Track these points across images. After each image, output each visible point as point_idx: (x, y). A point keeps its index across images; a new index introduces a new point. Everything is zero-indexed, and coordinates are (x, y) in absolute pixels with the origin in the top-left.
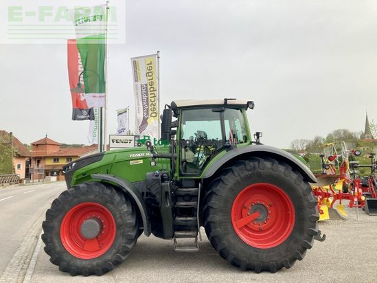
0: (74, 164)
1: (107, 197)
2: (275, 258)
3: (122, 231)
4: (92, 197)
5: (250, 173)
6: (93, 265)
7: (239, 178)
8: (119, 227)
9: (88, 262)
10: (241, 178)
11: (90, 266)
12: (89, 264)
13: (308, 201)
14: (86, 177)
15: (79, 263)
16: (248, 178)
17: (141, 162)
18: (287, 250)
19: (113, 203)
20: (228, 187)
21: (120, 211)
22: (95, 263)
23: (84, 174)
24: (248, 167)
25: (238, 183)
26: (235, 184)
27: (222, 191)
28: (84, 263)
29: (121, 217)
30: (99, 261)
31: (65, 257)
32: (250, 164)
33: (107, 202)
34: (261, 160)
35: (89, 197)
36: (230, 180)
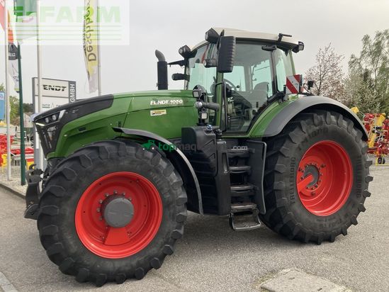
0: (62, 113)
1: (149, 162)
2: (337, 226)
3: (172, 211)
4: (125, 163)
5: (318, 128)
6: (132, 266)
7: (307, 135)
8: (167, 205)
9: (124, 263)
10: (309, 135)
11: (127, 268)
12: (126, 266)
13: (365, 160)
14: (84, 132)
15: (109, 266)
16: (315, 134)
17: (164, 112)
18: (346, 216)
19: (158, 172)
20: (296, 146)
21: (168, 182)
22: (134, 263)
23: (81, 128)
24: (316, 121)
25: (306, 140)
26: (302, 142)
27: (289, 150)
28: (117, 265)
29: (170, 191)
30: (141, 259)
31: (86, 260)
32: (318, 118)
33: (150, 170)
34: (328, 113)
35: (122, 164)
36: (298, 137)
